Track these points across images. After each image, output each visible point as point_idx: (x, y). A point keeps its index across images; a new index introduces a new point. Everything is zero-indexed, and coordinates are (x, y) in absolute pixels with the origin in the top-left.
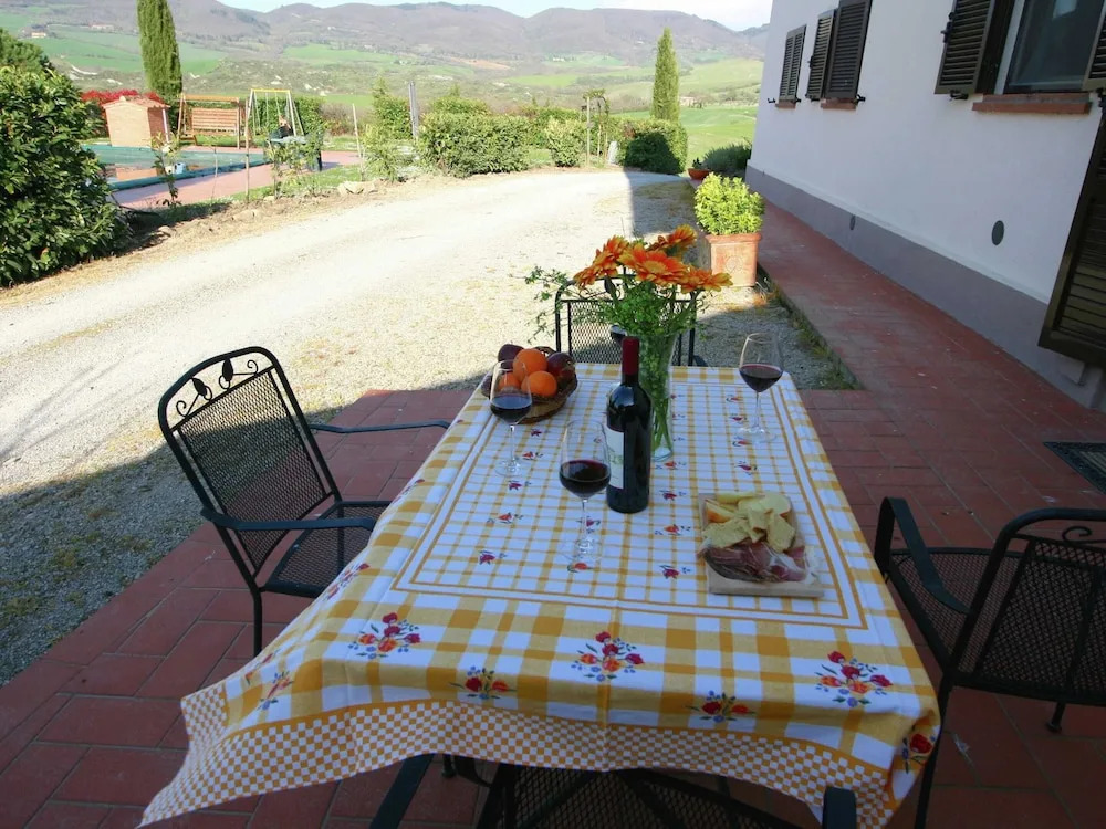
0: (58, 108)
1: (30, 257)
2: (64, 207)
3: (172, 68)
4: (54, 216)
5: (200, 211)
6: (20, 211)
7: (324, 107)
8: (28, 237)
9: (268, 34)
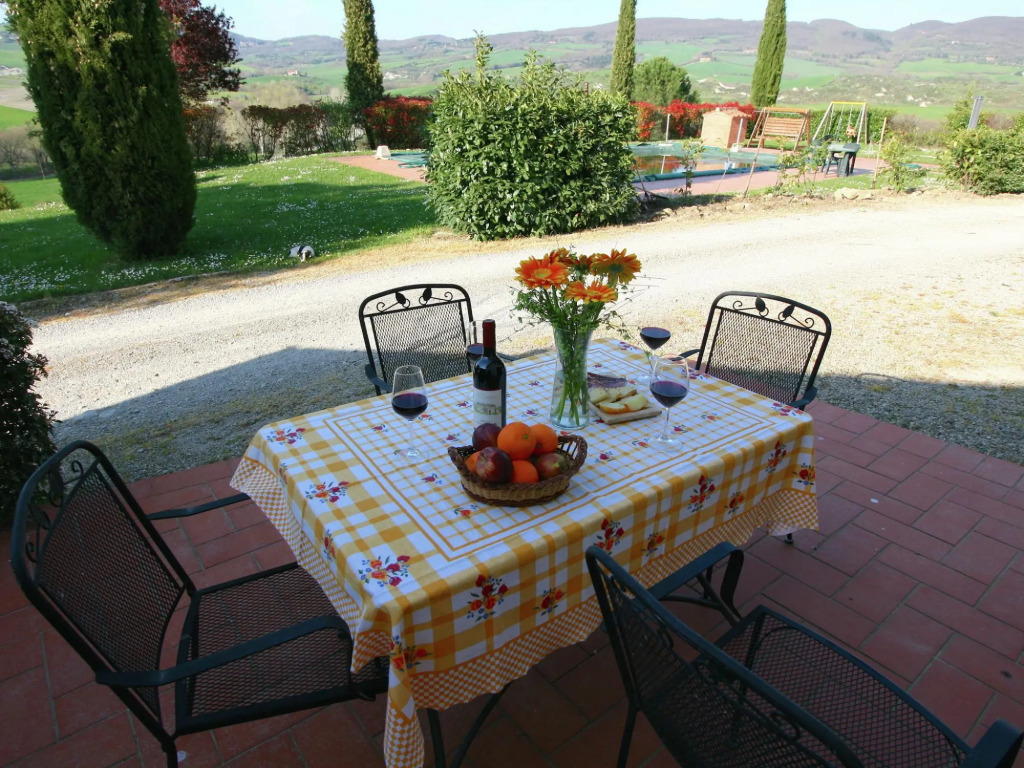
0: (616, 119)
1: (568, 217)
2: (600, 187)
3: (773, 84)
4: (590, 193)
5: (704, 200)
6: (570, 187)
7: (895, 119)
8: (570, 204)
9: (888, 50)
